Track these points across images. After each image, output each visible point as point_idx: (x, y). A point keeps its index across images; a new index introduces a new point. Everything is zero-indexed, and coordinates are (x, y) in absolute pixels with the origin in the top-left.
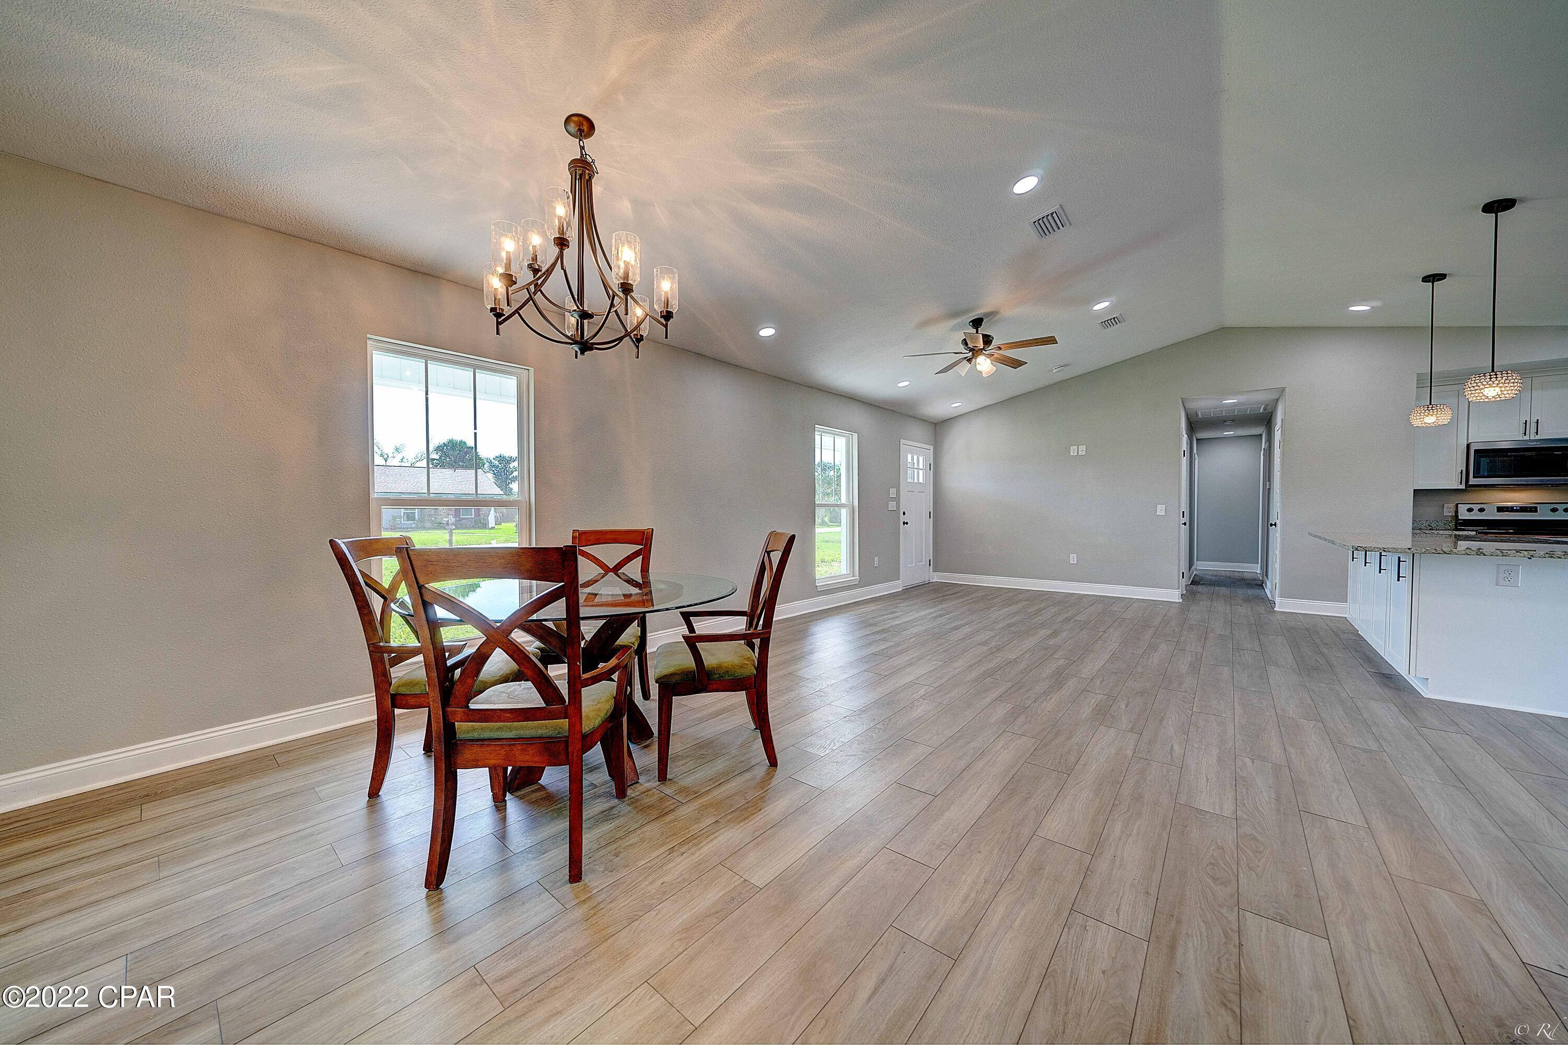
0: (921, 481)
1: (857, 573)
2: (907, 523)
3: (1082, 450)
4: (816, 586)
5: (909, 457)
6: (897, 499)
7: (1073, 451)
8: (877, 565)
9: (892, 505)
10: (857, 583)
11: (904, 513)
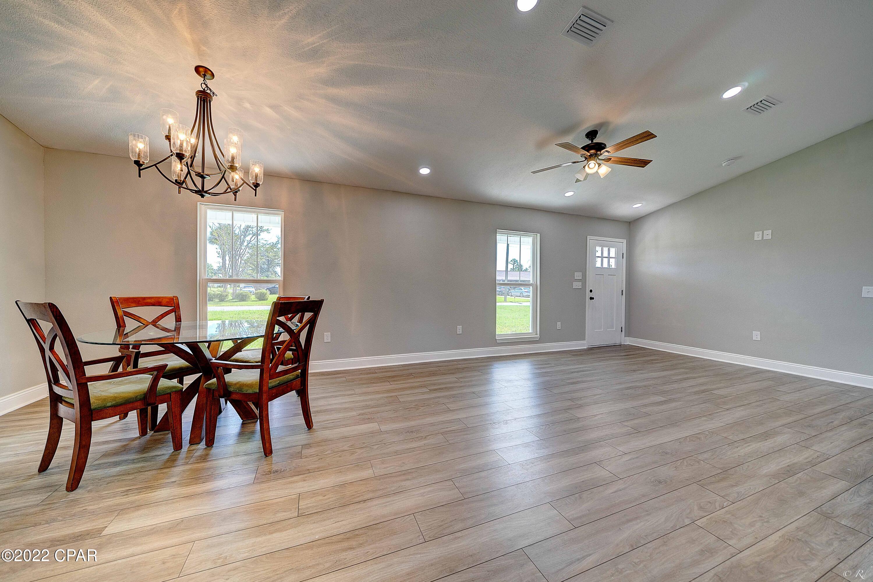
0: (613, 266)
1: (538, 333)
2: (593, 298)
3: (768, 234)
4: (496, 339)
5: (599, 249)
6: (583, 280)
7: (758, 235)
8: (560, 328)
9: (577, 285)
10: (538, 340)
11: (591, 291)
